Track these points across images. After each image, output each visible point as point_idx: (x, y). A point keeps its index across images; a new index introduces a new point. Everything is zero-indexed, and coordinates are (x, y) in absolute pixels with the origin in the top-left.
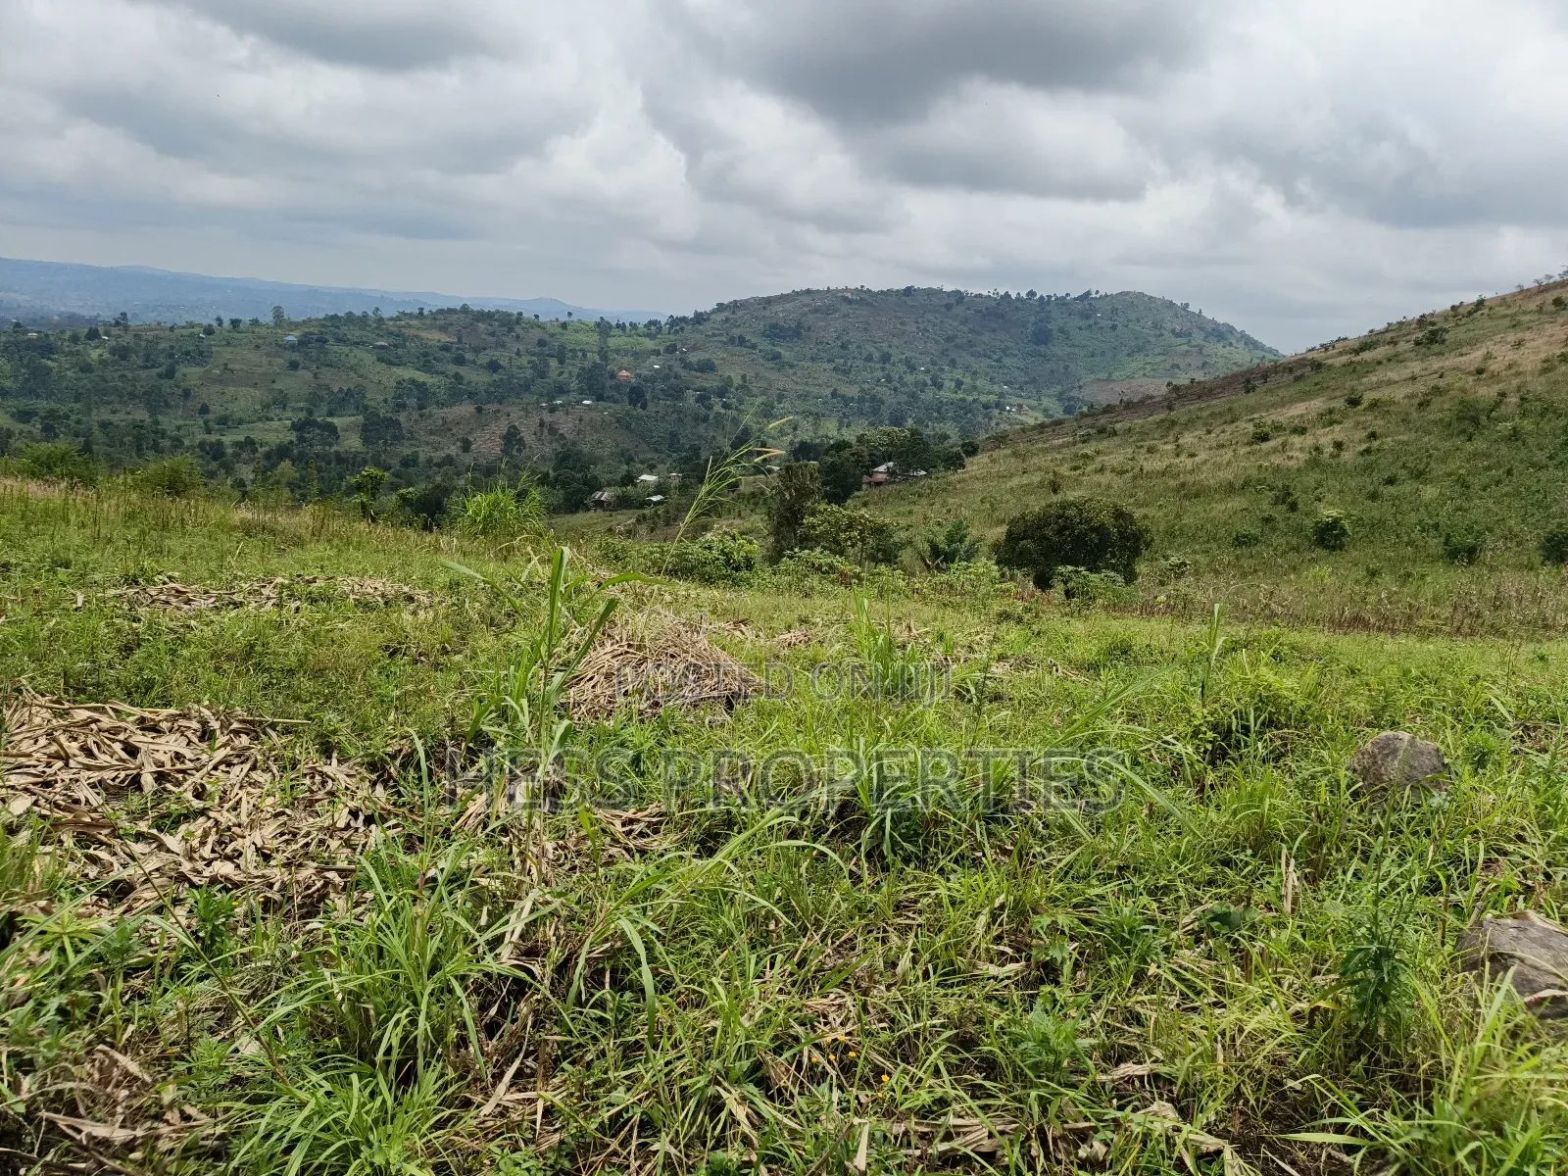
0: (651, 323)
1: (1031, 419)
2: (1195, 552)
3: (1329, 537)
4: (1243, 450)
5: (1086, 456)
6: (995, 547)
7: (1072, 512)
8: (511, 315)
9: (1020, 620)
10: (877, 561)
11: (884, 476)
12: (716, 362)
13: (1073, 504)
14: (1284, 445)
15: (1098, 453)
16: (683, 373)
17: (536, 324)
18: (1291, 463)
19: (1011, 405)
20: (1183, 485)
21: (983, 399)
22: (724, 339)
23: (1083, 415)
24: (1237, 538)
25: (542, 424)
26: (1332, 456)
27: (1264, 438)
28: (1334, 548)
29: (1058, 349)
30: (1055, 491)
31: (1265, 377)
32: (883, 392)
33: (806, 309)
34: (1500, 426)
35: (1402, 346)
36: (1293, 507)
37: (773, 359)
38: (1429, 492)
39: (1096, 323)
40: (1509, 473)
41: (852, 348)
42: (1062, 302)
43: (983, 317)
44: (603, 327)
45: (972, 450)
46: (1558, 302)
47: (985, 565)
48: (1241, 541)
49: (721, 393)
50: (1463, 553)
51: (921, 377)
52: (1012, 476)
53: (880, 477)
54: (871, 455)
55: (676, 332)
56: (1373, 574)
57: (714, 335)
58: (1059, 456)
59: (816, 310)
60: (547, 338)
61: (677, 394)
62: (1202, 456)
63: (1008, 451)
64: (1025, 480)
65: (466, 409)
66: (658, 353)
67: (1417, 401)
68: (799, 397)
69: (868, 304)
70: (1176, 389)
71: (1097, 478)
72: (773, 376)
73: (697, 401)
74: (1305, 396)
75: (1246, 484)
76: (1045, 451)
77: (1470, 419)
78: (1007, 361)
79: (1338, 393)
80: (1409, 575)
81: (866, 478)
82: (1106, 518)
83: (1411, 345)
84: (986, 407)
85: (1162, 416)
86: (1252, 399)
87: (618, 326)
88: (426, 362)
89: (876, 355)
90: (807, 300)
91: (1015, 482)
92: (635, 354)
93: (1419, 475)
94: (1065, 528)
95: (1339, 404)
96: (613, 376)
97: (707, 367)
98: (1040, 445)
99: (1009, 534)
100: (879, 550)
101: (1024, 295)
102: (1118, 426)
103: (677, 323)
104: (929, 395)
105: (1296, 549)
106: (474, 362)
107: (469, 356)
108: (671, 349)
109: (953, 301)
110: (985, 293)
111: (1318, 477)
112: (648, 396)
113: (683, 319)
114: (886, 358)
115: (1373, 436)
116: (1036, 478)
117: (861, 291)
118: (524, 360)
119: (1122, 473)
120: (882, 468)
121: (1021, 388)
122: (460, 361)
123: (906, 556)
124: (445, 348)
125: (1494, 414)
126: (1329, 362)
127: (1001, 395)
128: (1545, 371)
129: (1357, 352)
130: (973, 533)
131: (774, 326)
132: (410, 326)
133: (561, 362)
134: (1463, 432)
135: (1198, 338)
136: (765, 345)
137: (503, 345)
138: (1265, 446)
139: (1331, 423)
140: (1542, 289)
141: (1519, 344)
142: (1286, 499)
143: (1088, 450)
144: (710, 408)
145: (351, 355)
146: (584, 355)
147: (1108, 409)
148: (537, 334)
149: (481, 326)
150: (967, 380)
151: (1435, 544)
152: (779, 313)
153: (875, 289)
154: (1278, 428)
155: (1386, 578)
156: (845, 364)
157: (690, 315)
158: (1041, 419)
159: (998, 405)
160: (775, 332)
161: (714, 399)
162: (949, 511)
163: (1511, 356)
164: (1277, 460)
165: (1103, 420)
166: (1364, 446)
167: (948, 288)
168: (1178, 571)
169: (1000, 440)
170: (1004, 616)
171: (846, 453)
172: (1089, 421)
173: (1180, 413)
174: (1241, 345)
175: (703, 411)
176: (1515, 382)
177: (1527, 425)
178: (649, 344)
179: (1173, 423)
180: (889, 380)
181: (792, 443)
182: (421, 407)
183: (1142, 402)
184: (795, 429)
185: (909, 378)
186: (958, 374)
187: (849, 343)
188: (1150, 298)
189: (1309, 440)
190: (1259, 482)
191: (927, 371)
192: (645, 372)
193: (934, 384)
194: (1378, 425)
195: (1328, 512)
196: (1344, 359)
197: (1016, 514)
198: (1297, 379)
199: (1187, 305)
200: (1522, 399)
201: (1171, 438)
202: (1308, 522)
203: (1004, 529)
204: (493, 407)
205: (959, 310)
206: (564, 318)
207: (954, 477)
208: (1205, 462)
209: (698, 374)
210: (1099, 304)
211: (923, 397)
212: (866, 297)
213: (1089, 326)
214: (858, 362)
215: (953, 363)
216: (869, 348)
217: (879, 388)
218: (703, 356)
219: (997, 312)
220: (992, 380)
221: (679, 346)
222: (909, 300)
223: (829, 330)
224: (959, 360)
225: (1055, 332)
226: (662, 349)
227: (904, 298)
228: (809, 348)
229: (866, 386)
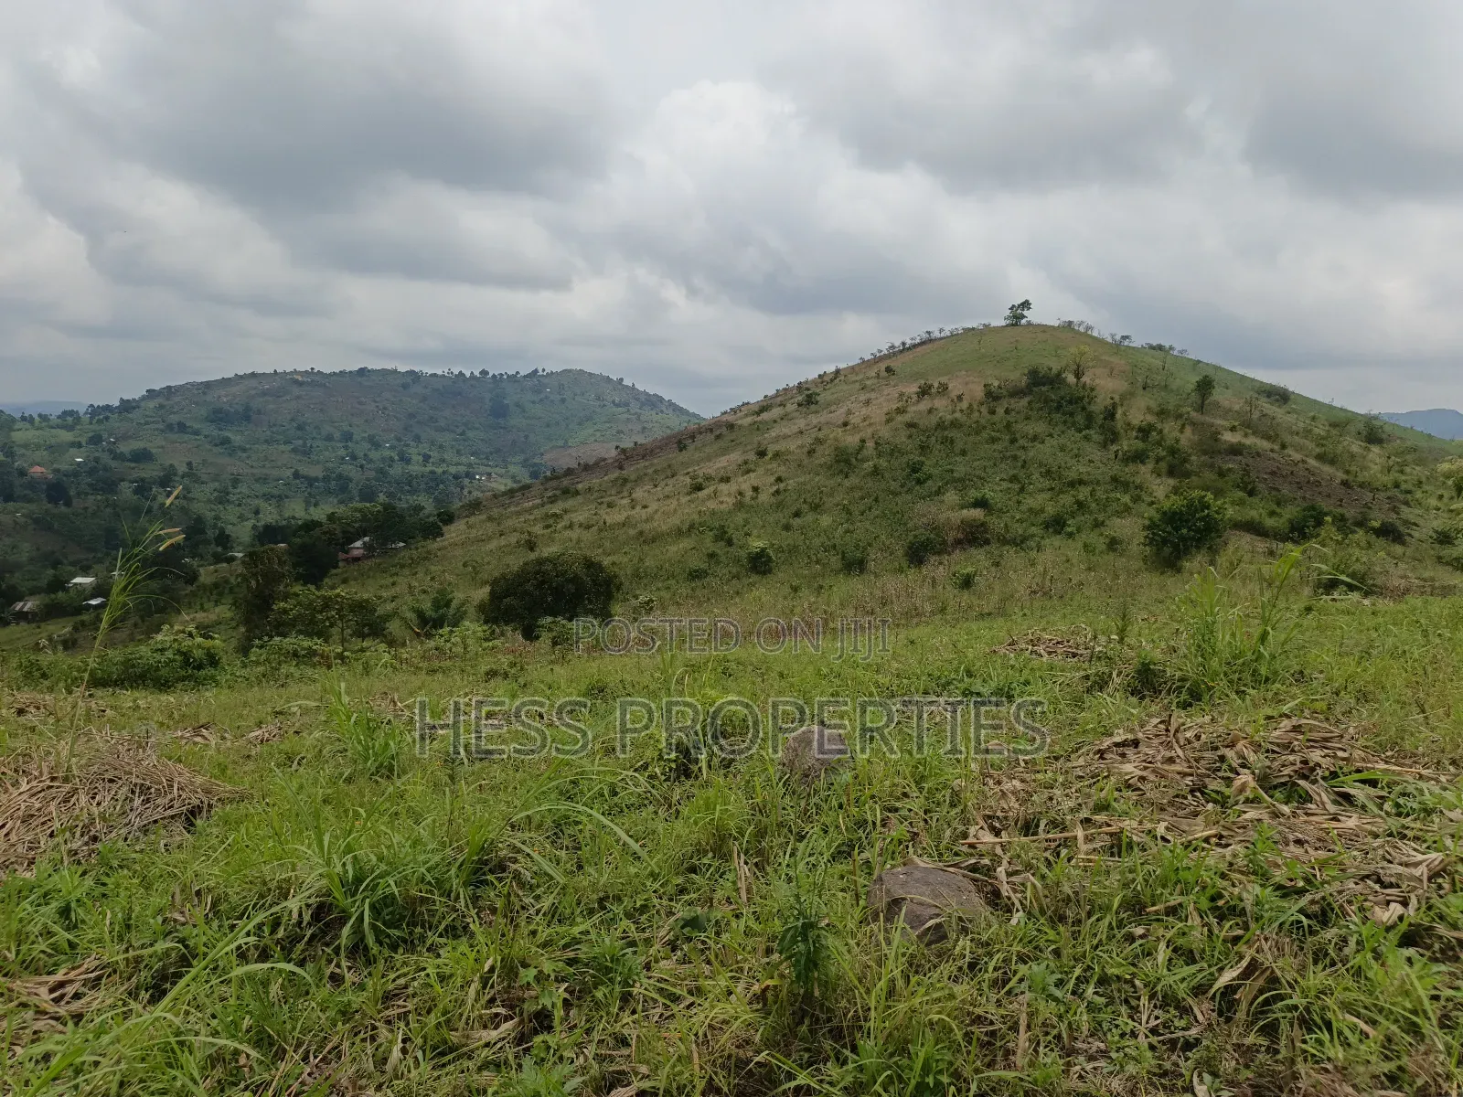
0: (66, 414)
1: (501, 485)
2: (659, 589)
3: (760, 564)
4: (684, 500)
5: (555, 515)
6: (481, 608)
7: (549, 567)
9: (506, 676)
10: (363, 637)
11: (362, 551)
12: (154, 451)
13: (548, 560)
14: (715, 492)
15: (566, 511)
16: (114, 464)
18: (725, 506)
19: (481, 475)
20: (641, 533)
21: (453, 470)
22: (161, 426)
23: (547, 479)
24: (690, 574)
26: (753, 499)
27: (699, 488)
28: (764, 573)
29: (517, 421)
30: (532, 549)
31: (693, 437)
32: (350, 470)
33: (253, 392)
34: (866, 465)
35: (791, 407)
36: (730, 543)
37: (222, 444)
38: (826, 520)
39: (547, 397)
40: (876, 500)
41: (310, 429)
42: (513, 378)
43: (441, 394)
45: (448, 518)
46: (888, 370)
47: (472, 627)
48: (695, 575)
50: (855, 565)
51: (387, 453)
52: (490, 538)
53: (356, 553)
54: (344, 532)
55: (99, 422)
56: (795, 589)
58: (532, 517)
59: (264, 394)
61: (110, 486)
62: (653, 506)
63: (484, 517)
64: (503, 542)
66: (79, 445)
67: (806, 450)
68: (257, 480)
69: (321, 385)
70: (624, 451)
71: (568, 533)
72: (224, 461)
73: (135, 493)
74: (724, 452)
75: (692, 527)
76: (518, 514)
77: (844, 461)
78: (470, 434)
79: (749, 447)
80: (821, 587)
81: (341, 556)
82: (578, 568)
83: (795, 406)
84: (456, 477)
85: (616, 475)
86: (684, 456)
87: (23, 419)
89: (337, 435)
90: (254, 383)
91: (493, 545)
92: (50, 448)
93: (816, 508)
94: (543, 582)
95: (752, 456)
96: (22, 473)
97: (142, 457)
98: (513, 509)
99: (492, 593)
100: (364, 626)
101: (477, 373)
102: (580, 486)
103: (102, 412)
104: (396, 470)
105: (737, 577)
108: (96, 440)
109: (409, 380)
110: (440, 373)
111: (745, 516)
112: (71, 494)
113: (107, 408)
114: (348, 437)
115: (779, 480)
116: (513, 539)
117: (311, 373)
119: (588, 527)
120: (358, 544)
121: (487, 458)
123: (394, 627)
125: (859, 457)
126: (739, 422)
127: (470, 465)
128: (888, 421)
129: (758, 413)
130: (459, 596)
131: (217, 411)
134: (841, 471)
135: (634, 407)
136: (211, 430)
138: (701, 494)
139: (748, 471)
140: (877, 360)
141: (868, 402)
142: (723, 536)
143: (556, 508)
144: (151, 499)
147: (569, 472)
150: (435, 454)
151: (835, 561)
152: (226, 398)
153: (327, 371)
154: (708, 478)
155: (804, 592)
156: (304, 445)
157: (115, 403)
158: (511, 485)
159: (468, 475)
160: (219, 417)
161: (156, 490)
162: (432, 579)
163: (864, 411)
164: (712, 505)
165: (566, 482)
166: (775, 488)
167: (403, 369)
168: (648, 607)
169: (475, 506)
170: (492, 674)
171: (317, 532)
172: (554, 483)
173: (630, 471)
174: (670, 411)
175: (143, 503)
176: (870, 431)
177: (883, 463)
178: (67, 436)
179: (626, 481)
180: (354, 458)
181: (254, 527)
183: (597, 464)
184: (257, 512)
185: (375, 455)
186: (424, 448)
187: (304, 423)
188: (590, 374)
189: (732, 487)
190: (701, 525)
191: (392, 448)
192: (64, 467)
193: (402, 459)
194: (782, 470)
195: (757, 544)
196: (749, 420)
197: (496, 574)
198: (718, 437)
199: (622, 379)
200: (876, 443)
201: (625, 494)
202: (743, 554)
203: (487, 589)
205: (416, 389)
207: (433, 545)
208: (656, 511)
209: (133, 465)
210: (546, 381)
211: (392, 472)
212: (317, 378)
213: (541, 400)
214: (318, 443)
215: (417, 439)
216: (328, 429)
217: (345, 466)
218: (136, 445)
219: (454, 389)
220: (458, 452)
221: (105, 436)
222: (365, 381)
223: (284, 411)
224: (424, 437)
225: (512, 407)
226: (83, 441)
227: (358, 379)
228: (261, 430)
229: (328, 465)
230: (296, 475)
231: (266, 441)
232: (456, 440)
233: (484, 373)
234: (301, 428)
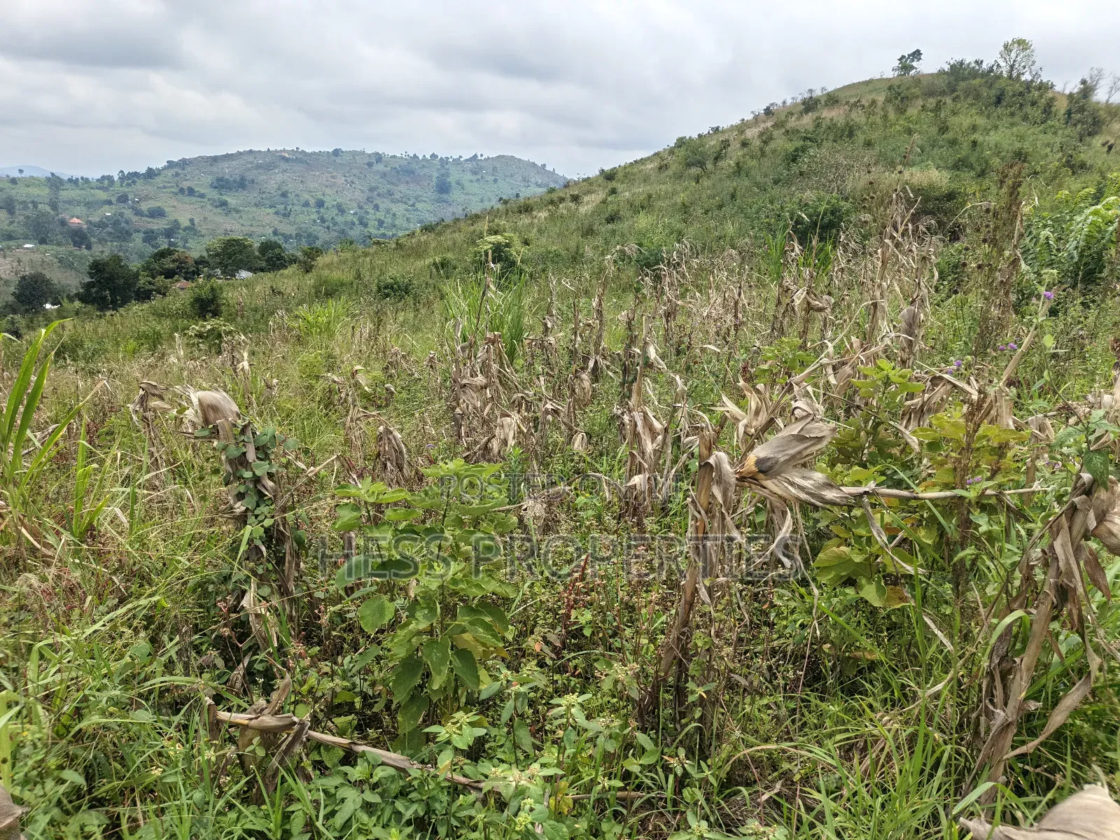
0: (104, 178)
12: (166, 209)
16: (135, 219)
22: (173, 190)
29: (456, 195)
32: (319, 230)
33: (250, 166)
37: (221, 205)
39: (482, 177)
41: (291, 196)
42: (457, 162)
43: (398, 172)
44: (55, 182)
49: (168, 234)
51: (349, 218)
55: (129, 185)
59: (258, 167)
61: (126, 235)
66: (110, 203)
72: (220, 219)
78: (419, 206)
87: (70, 180)
89: (312, 202)
90: (251, 159)
92: (89, 205)
96: (63, 223)
97: (157, 213)
101: (428, 157)
103: (130, 178)
104: (356, 229)
108: (123, 199)
109: (373, 160)
110: (399, 155)
112: (93, 240)
113: (136, 174)
114: (320, 204)
117: (297, 151)
131: (220, 180)
133: (11, 213)
136: (214, 194)
146: (35, 206)
150: (388, 221)
152: (226, 170)
153: (309, 150)
156: (286, 209)
157: (143, 171)
160: (222, 184)
161: (161, 238)
167: (370, 151)
178: (102, 195)
180: (323, 220)
185: (340, 219)
186: (380, 215)
187: (287, 192)
188: (519, 160)
191: (355, 214)
192: (96, 219)
193: (361, 223)
199: (545, 165)
205: (380, 167)
206: (16, 174)
209: (149, 220)
210: (482, 164)
211: (352, 232)
212: (299, 156)
213: (478, 180)
214: (297, 208)
215: (377, 207)
216: (306, 196)
217: (315, 228)
218: (154, 204)
219: (409, 168)
220: (408, 220)
221: (131, 196)
222: (338, 160)
223: (272, 181)
224: (382, 206)
225: (453, 184)
226: (114, 200)
227: (334, 158)
228: (253, 196)
229: (302, 225)
230: (275, 232)
231: (256, 205)
232: (407, 210)
233: (433, 156)
234: (284, 195)
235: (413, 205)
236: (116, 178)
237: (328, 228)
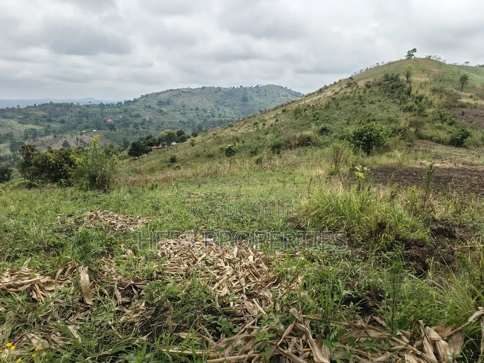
0: (119, 103)
8: (68, 104)
12: (141, 114)
16: (130, 118)
17: (78, 106)
21: (227, 119)
22: (143, 106)
25: (77, 139)
29: (250, 103)
33: (171, 95)
37: (160, 112)
39: (260, 94)
41: (186, 107)
42: (251, 88)
43: (227, 94)
44: (102, 106)
49: (142, 124)
51: (208, 114)
55: (127, 105)
57: (140, 106)
59: (174, 96)
60: (82, 111)
61: (126, 125)
65: (51, 137)
66: (121, 113)
68: (169, 123)
69: (190, 93)
72: (161, 117)
73: (134, 127)
78: (235, 107)
87: (107, 105)
88: (37, 122)
89: (194, 108)
90: (171, 92)
92: (114, 114)
96: (105, 121)
97: (138, 116)
101: (239, 87)
103: (128, 103)
104: (211, 119)
106: (55, 121)
107: (53, 119)
108: (126, 111)
109: (217, 90)
110: (227, 87)
112: (116, 127)
113: (130, 101)
114: (197, 109)
115: (277, 121)
117: (188, 89)
118: (74, 119)
121: (240, 115)
122: (50, 121)
124: (44, 117)
127: (233, 118)
131: (160, 102)
132: (31, 110)
133: (87, 118)
135: (290, 97)
136: (157, 107)
137: (66, 114)
144: (138, 129)
145: (8, 122)
146: (95, 115)
148: (79, 110)
149: (58, 108)
150: (223, 114)
152: (163, 97)
153: (193, 88)
157: (132, 100)
159: (232, 120)
160: (161, 103)
161: (140, 126)
166: (272, 124)
167: (216, 86)
175: (136, 130)
178: (118, 110)
180: (198, 115)
182: (34, 138)
185: (204, 115)
186: (220, 112)
188: (276, 86)
191: (210, 112)
192: (117, 119)
193: (212, 116)
199: (287, 87)
204: (60, 135)
205: (220, 93)
206: (89, 104)
209: (135, 119)
210: (261, 89)
211: (209, 120)
212: (189, 90)
215: (218, 109)
216: (192, 106)
217: (195, 119)
218: (136, 112)
219: (231, 93)
220: (231, 113)
221: (128, 110)
222: (204, 91)
223: (179, 102)
224: (220, 108)
225: (249, 98)
226: (122, 111)
227: (202, 90)
228: (172, 107)
229: (191, 118)
230: (180, 121)
231: (173, 111)
232: (230, 110)
233: (241, 87)
234: (184, 106)
235: (233, 107)
236: (123, 103)
237: (200, 119)
